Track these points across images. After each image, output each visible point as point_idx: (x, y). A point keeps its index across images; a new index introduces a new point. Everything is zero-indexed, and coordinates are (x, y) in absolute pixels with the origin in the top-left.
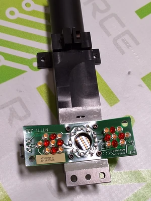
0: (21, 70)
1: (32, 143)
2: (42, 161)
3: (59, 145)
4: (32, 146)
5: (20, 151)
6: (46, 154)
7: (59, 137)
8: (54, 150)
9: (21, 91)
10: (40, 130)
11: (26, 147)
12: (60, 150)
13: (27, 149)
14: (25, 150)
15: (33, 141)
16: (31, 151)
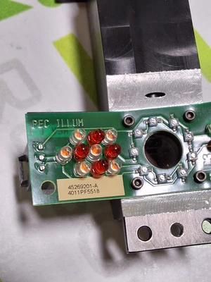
0: (20, 5)
1: (47, 152)
2: (70, 193)
3: (108, 157)
4: (48, 158)
5: (20, 172)
6: (81, 178)
7: (109, 138)
8: (100, 169)
9: (19, 48)
10: (65, 123)
11: (32, 161)
12: (113, 168)
13: (36, 164)
14: (32, 166)
15: (48, 146)
16: (46, 170)
